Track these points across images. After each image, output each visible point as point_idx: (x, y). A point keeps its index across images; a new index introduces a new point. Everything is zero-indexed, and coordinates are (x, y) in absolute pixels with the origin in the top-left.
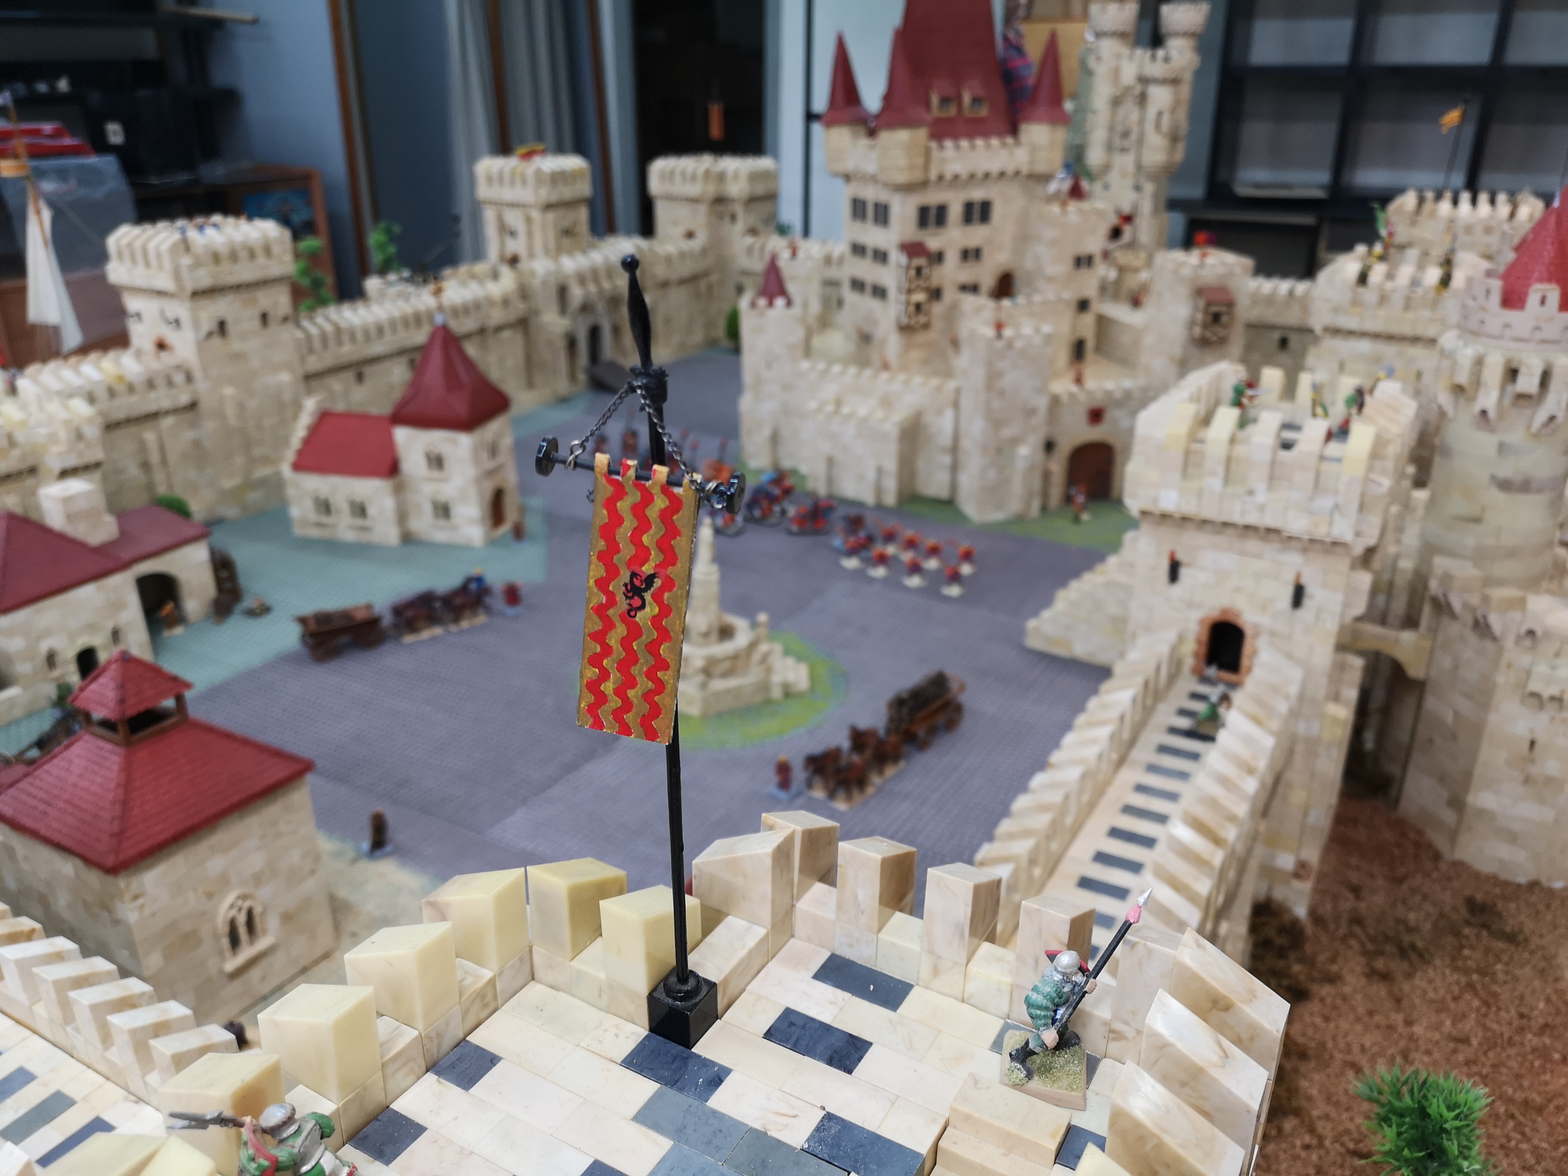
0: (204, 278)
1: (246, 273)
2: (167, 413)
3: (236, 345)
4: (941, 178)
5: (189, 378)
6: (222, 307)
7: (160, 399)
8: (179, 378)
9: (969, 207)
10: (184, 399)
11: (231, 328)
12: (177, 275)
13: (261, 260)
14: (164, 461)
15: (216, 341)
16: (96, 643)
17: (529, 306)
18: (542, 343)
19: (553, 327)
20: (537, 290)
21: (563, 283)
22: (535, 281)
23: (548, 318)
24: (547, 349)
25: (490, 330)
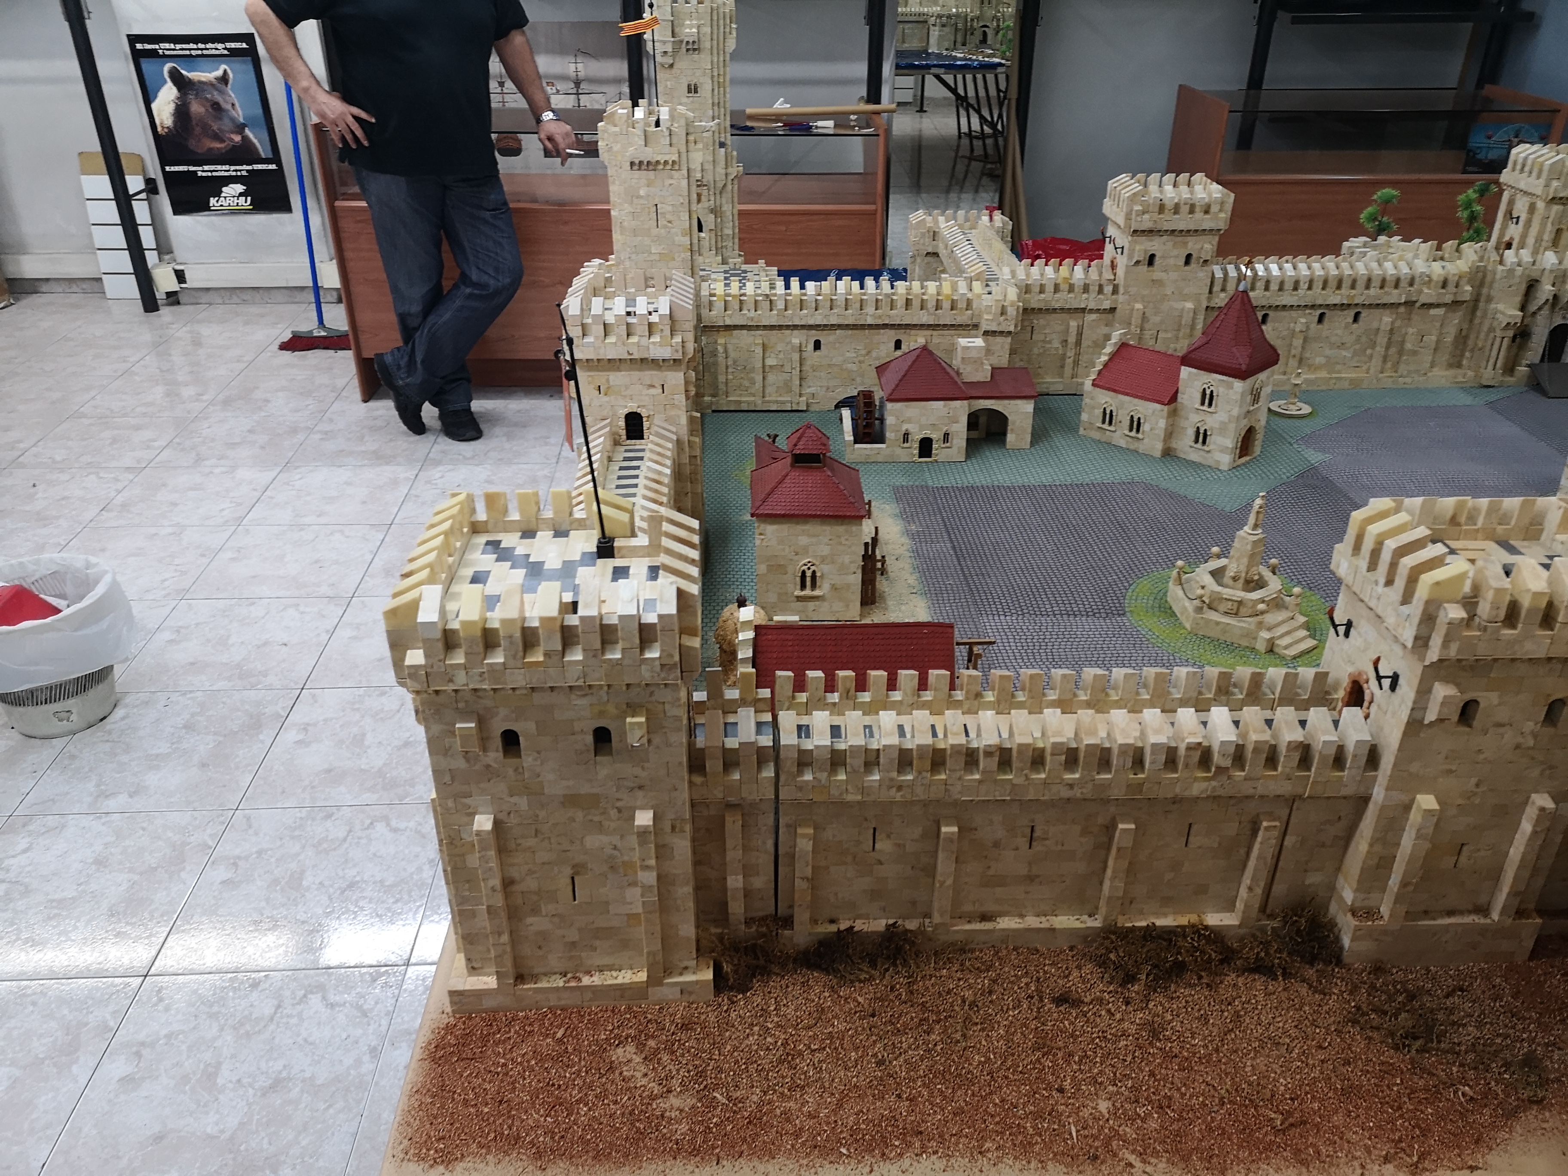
0: (1146, 222)
1: (1182, 222)
2: (1091, 311)
3: (1157, 273)
5: (1115, 291)
6: (1155, 245)
7: (1091, 301)
8: (1108, 289)
10: (1107, 305)
11: (1157, 261)
12: (1128, 217)
13: (1199, 215)
14: (1078, 343)
15: (1144, 268)
16: (933, 436)
17: (1485, 291)
18: (1485, 328)
19: (1498, 316)
20: (1498, 277)
21: (1535, 275)
22: (1500, 268)
23: (1500, 307)
24: (1487, 335)
25: (1418, 305)
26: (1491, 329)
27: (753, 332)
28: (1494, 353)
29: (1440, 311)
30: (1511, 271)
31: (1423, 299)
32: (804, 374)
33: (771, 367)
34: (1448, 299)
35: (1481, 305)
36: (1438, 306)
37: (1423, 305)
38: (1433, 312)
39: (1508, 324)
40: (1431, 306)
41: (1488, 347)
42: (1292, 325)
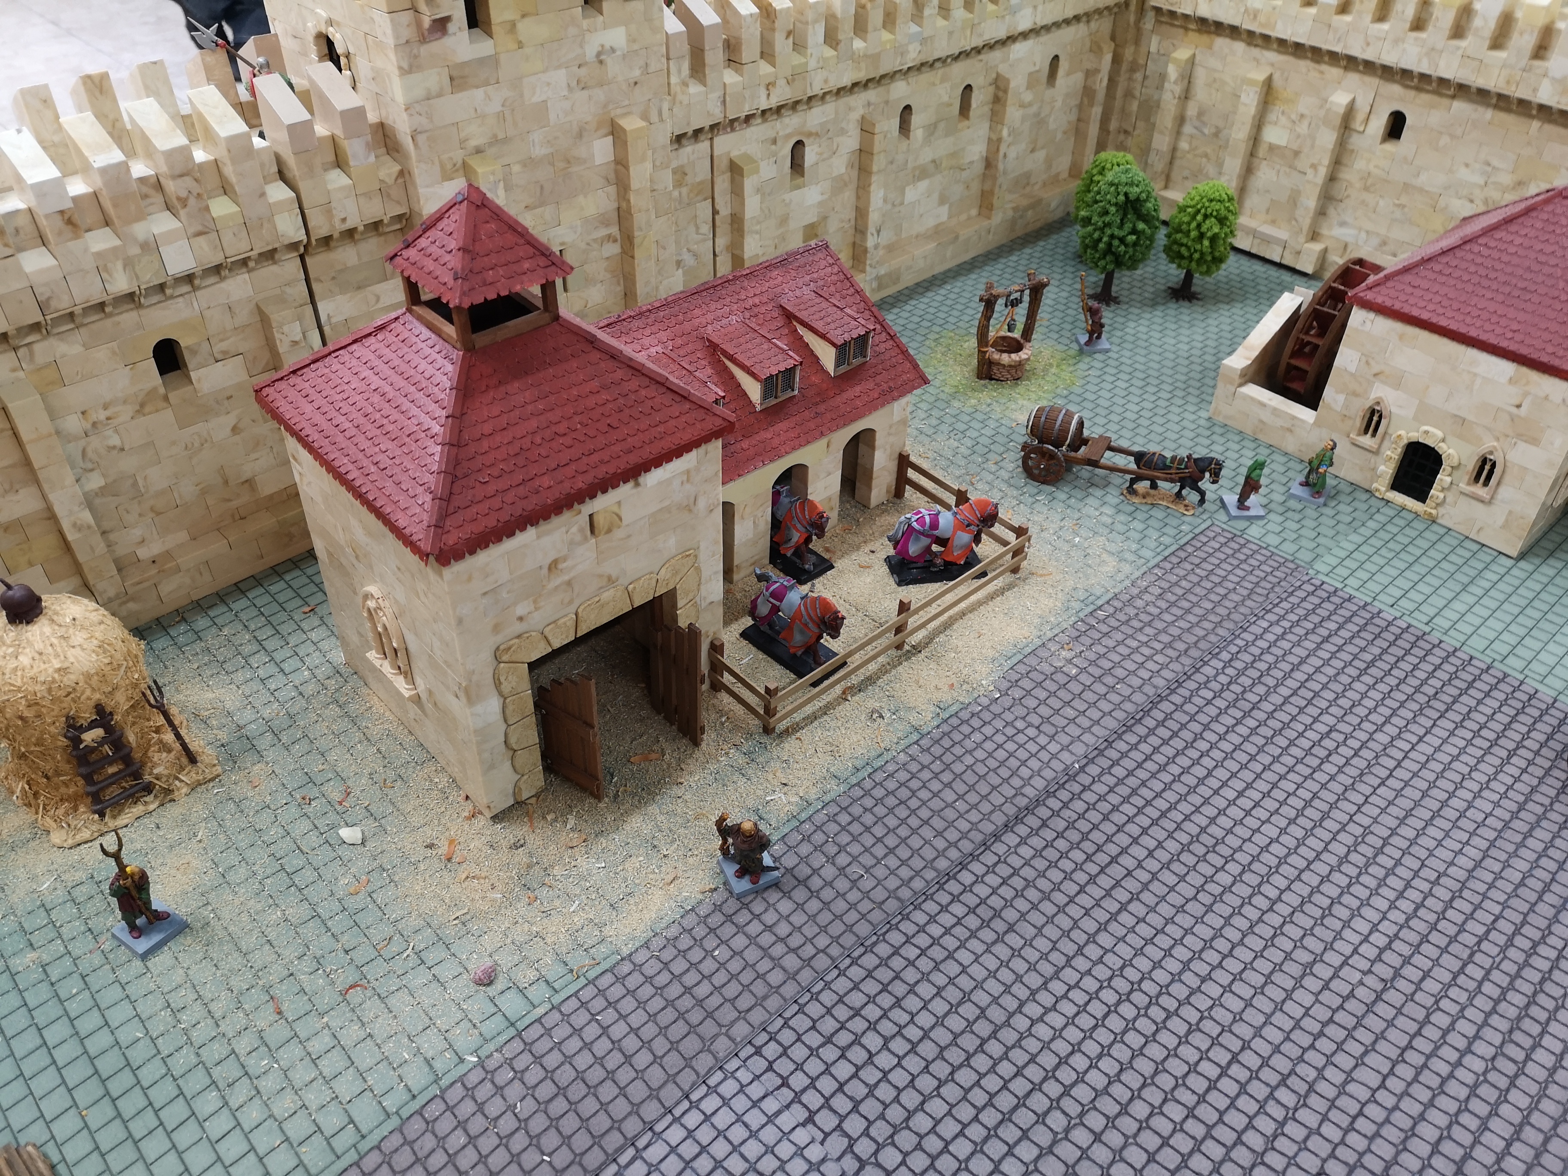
16: (1450, 451)
27: (1256, 52)
32: (1338, 190)
33: (1272, 148)
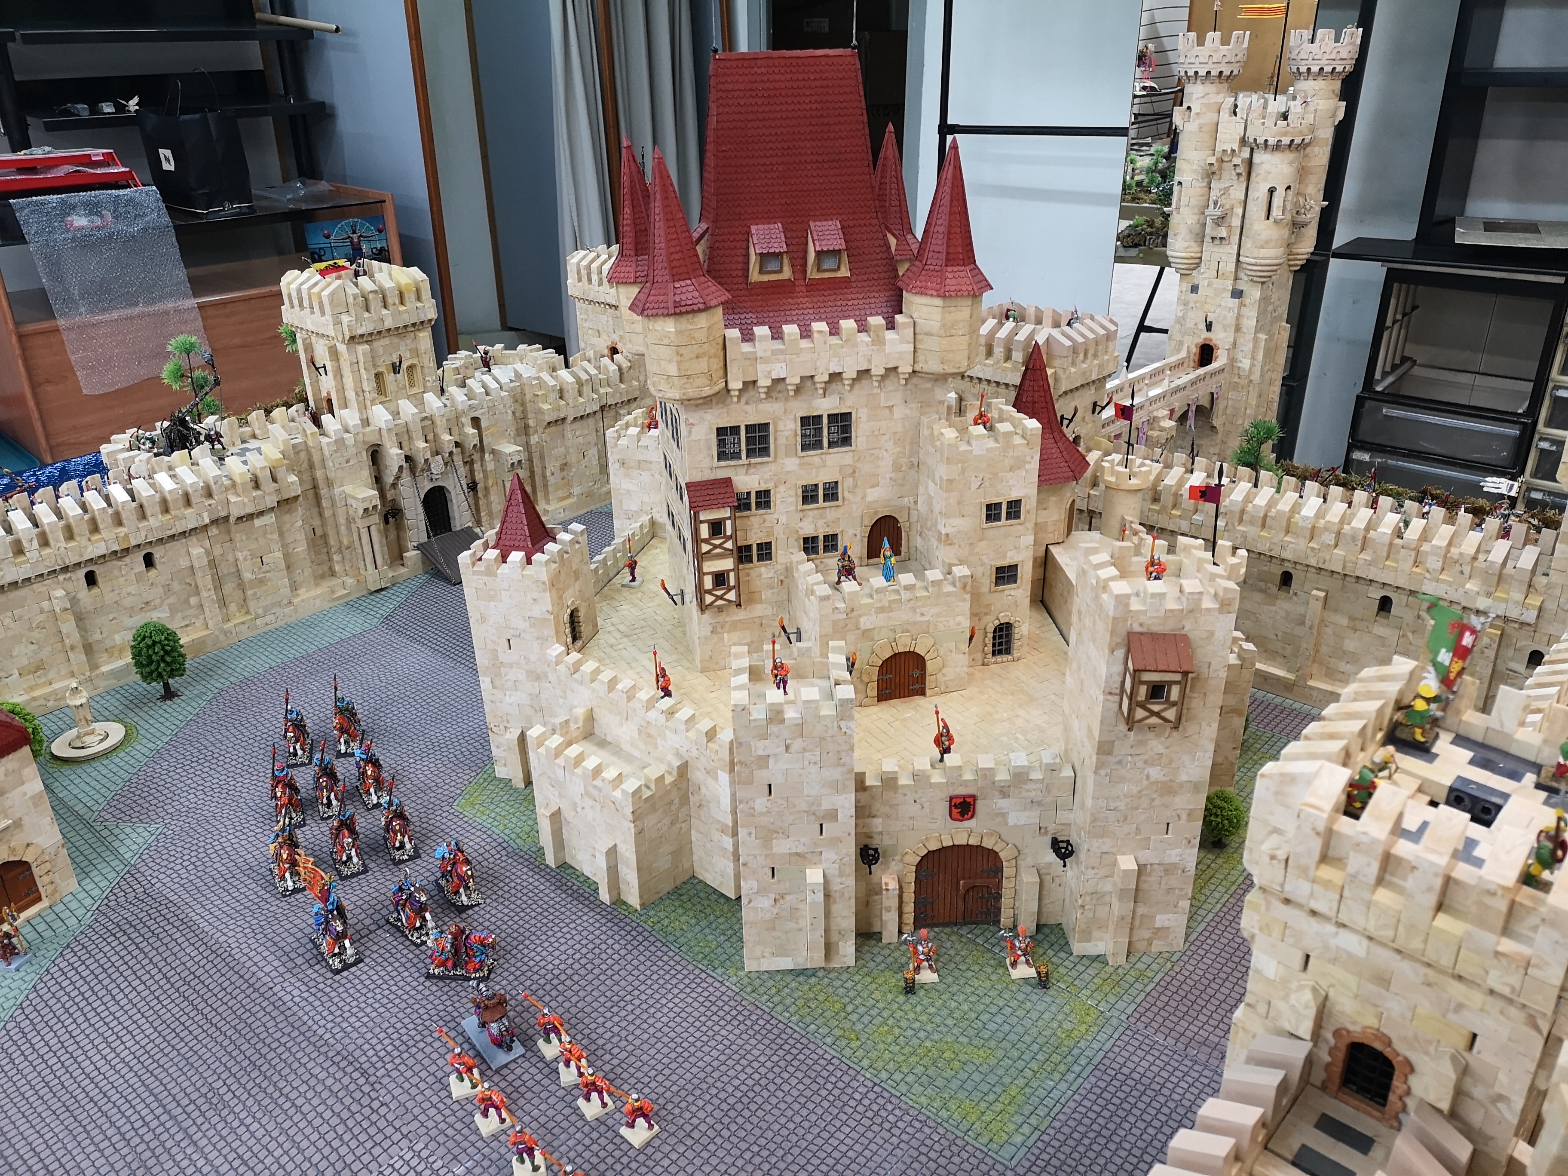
4: (750, 385)
9: (810, 422)
17: (319, 474)
18: (342, 520)
19: (350, 501)
20: (327, 453)
21: (374, 439)
22: (324, 440)
23: (348, 489)
24: (349, 529)
25: (232, 519)
26: (349, 521)
28: (367, 549)
29: (269, 519)
30: (340, 442)
31: (236, 512)
34: (271, 501)
35: (323, 492)
36: (261, 513)
37: (240, 519)
38: (257, 522)
39: (366, 510)
40: (251, 516)
41: (357, 543)
42: (45, 604)
